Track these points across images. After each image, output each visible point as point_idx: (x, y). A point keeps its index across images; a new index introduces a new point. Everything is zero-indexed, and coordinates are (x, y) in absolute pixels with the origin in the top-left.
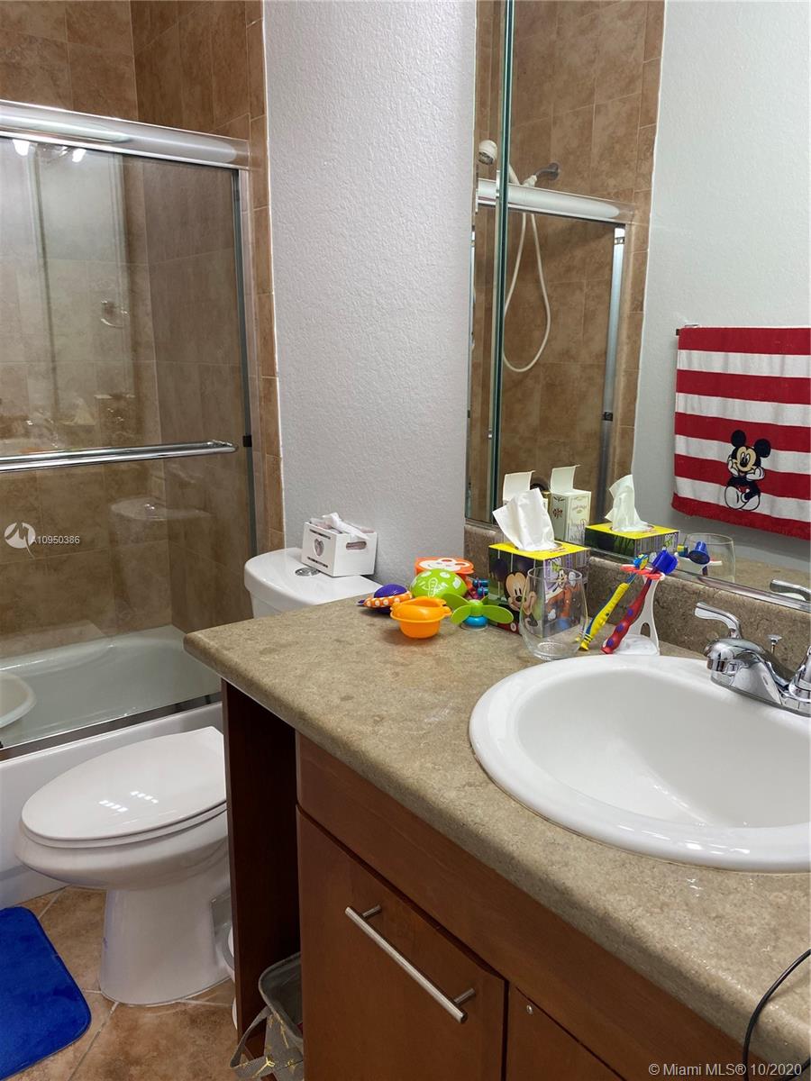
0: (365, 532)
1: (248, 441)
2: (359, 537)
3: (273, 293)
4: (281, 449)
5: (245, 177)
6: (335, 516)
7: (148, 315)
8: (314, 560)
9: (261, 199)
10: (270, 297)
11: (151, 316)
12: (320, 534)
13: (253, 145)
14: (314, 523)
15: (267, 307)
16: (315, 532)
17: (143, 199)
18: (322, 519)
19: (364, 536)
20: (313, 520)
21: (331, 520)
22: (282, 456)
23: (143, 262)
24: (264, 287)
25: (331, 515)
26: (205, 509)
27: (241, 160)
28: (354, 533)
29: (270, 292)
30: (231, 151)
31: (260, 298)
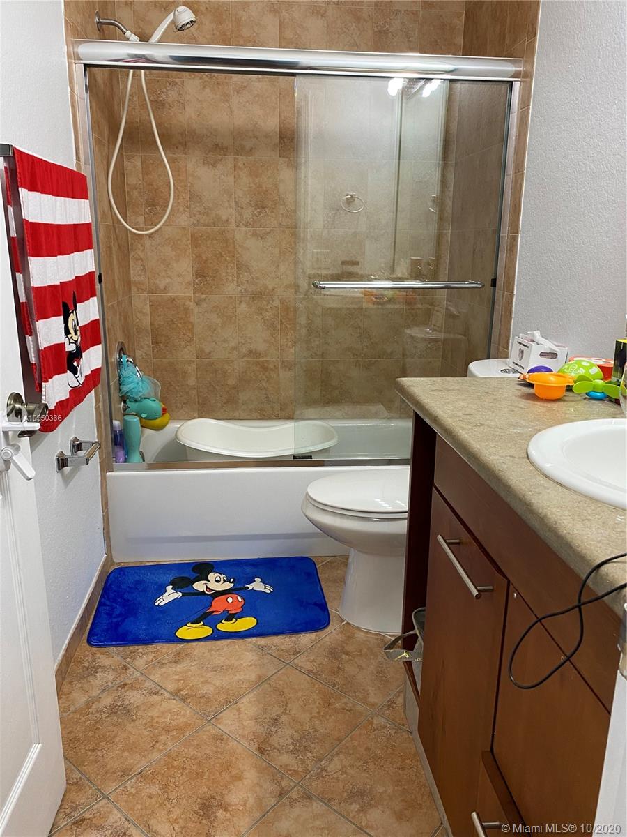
0: (556, 346)
1: (494, 283)
2: (551, 349)
3: (525, 172)
4: (515, 287)
5: (517, 86)
6: (537, 334)
7: (450, 198)
8: (517, 364)
9: (525, 103)
10: (523, 174)
11: (452, 199)
12: (524, 345)
13: (526, 62)
14: (522, 338)
15: (519, 182)
16: (520, 343)
17: (457, 115)
18: (527, 334)
19: (556, 349)
20: (521, 335)
21: (533, 335)
22: (515, 293)
23: (452, 160)
24: (519, 169)
25: (535, 332)
26: (465, 335)
27: (517, 75)
28: (549, 346)
29: (523, 171)
30: (512, 68)
31: (516, 176)
